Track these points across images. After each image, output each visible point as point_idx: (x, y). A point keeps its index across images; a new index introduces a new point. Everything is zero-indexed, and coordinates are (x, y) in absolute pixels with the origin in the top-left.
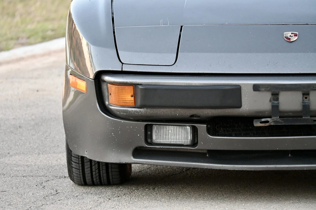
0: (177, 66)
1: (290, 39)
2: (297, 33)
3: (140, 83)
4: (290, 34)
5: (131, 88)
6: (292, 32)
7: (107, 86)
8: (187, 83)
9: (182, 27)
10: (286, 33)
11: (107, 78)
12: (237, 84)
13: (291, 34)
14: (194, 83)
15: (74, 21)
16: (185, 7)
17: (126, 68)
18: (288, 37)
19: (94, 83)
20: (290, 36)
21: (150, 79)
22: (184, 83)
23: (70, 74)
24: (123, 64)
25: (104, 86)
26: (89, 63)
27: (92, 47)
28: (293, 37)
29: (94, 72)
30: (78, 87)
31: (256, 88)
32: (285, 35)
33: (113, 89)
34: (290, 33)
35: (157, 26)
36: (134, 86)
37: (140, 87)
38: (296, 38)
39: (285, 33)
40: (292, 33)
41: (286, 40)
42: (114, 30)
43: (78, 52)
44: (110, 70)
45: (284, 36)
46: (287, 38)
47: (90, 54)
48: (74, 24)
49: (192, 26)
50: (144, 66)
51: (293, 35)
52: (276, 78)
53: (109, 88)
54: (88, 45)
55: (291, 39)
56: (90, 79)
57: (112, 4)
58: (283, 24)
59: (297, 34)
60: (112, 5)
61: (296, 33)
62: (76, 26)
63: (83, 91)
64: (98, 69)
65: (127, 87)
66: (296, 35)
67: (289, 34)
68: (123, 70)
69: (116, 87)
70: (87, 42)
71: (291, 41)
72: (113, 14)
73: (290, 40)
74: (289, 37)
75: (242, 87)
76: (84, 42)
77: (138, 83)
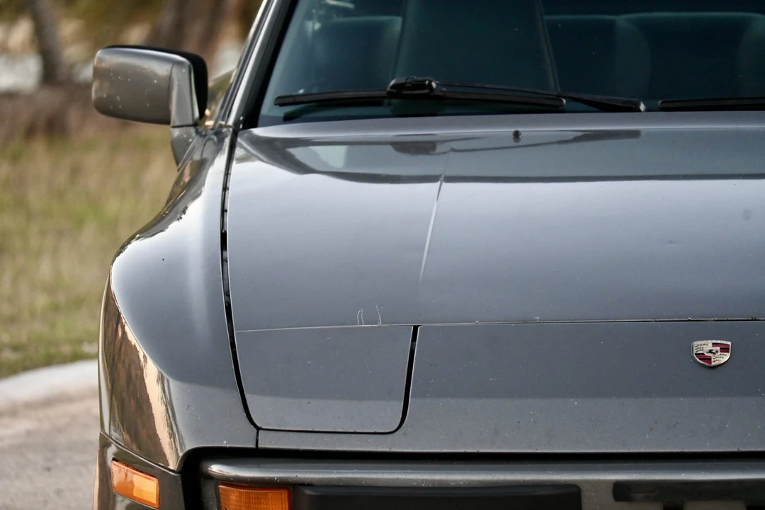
0: (405, 434)
1: (709, 359)
2: (729, 343)
3: (306, 482)
4: (710, 347)
5: (284, 495)
6: (715, 341)
7: (217, 490)
8: (435, 481)
9: (416, 328)
10: (699, 343)
11: (216, 469)
12: (570, 483)
13: (711, 345)
14: (453, 481)
15: (123, 315)
16: (421, 275)
17: (267, 442)
18: (703, 354)
19: (180, 482)
20: (711, 351)
21: (335, 471)
22: (427, 481)
23: (114, 459)
24: (258, 429)
25: (209, 492)
26: (167, 429)
27: (174, 385)
28: (719, 353)
29: (181, 454)
30: (136, 494)
31: (621, 491)
32: (695, 348)
33: (233, 497)
34: (710, 342)
35: (348, 326)
36: (291, 489)
37: (308, 492)
38: (726, 357)
39: (696, 343)
40: (714, 345)
41: (701, 361)
42: (232, 337)
43: (133, 403)
44: (224, 446)
45: (695, 352)
46: (701, 356)
47: (169, 404)
48: (119, 326)
49: (444, 327)
50: (317, 434)
51: (718, 348)
52: (675, 464)
53: (221, 496)
54: (161, 379)
55: (713, 360)
56: (170, 473)
57: (225, 267)
58: (690, 320)
59: (729, 345)
60: (225, 271)
61: (725, 342)
62: (127, 329)
63: (152, 504)
64: (189, 446)
65: (270, 493)
66: (725, 349)
67: (706, 346)
68: (259, 446)
69: (240, 493)
70: (160, 372)
71: (713, 364)
72: (227, 294)
73: (710, 363)
74: (706, 354)
75: (584, 489)
76: (151, 371)
77: (301, 482)
